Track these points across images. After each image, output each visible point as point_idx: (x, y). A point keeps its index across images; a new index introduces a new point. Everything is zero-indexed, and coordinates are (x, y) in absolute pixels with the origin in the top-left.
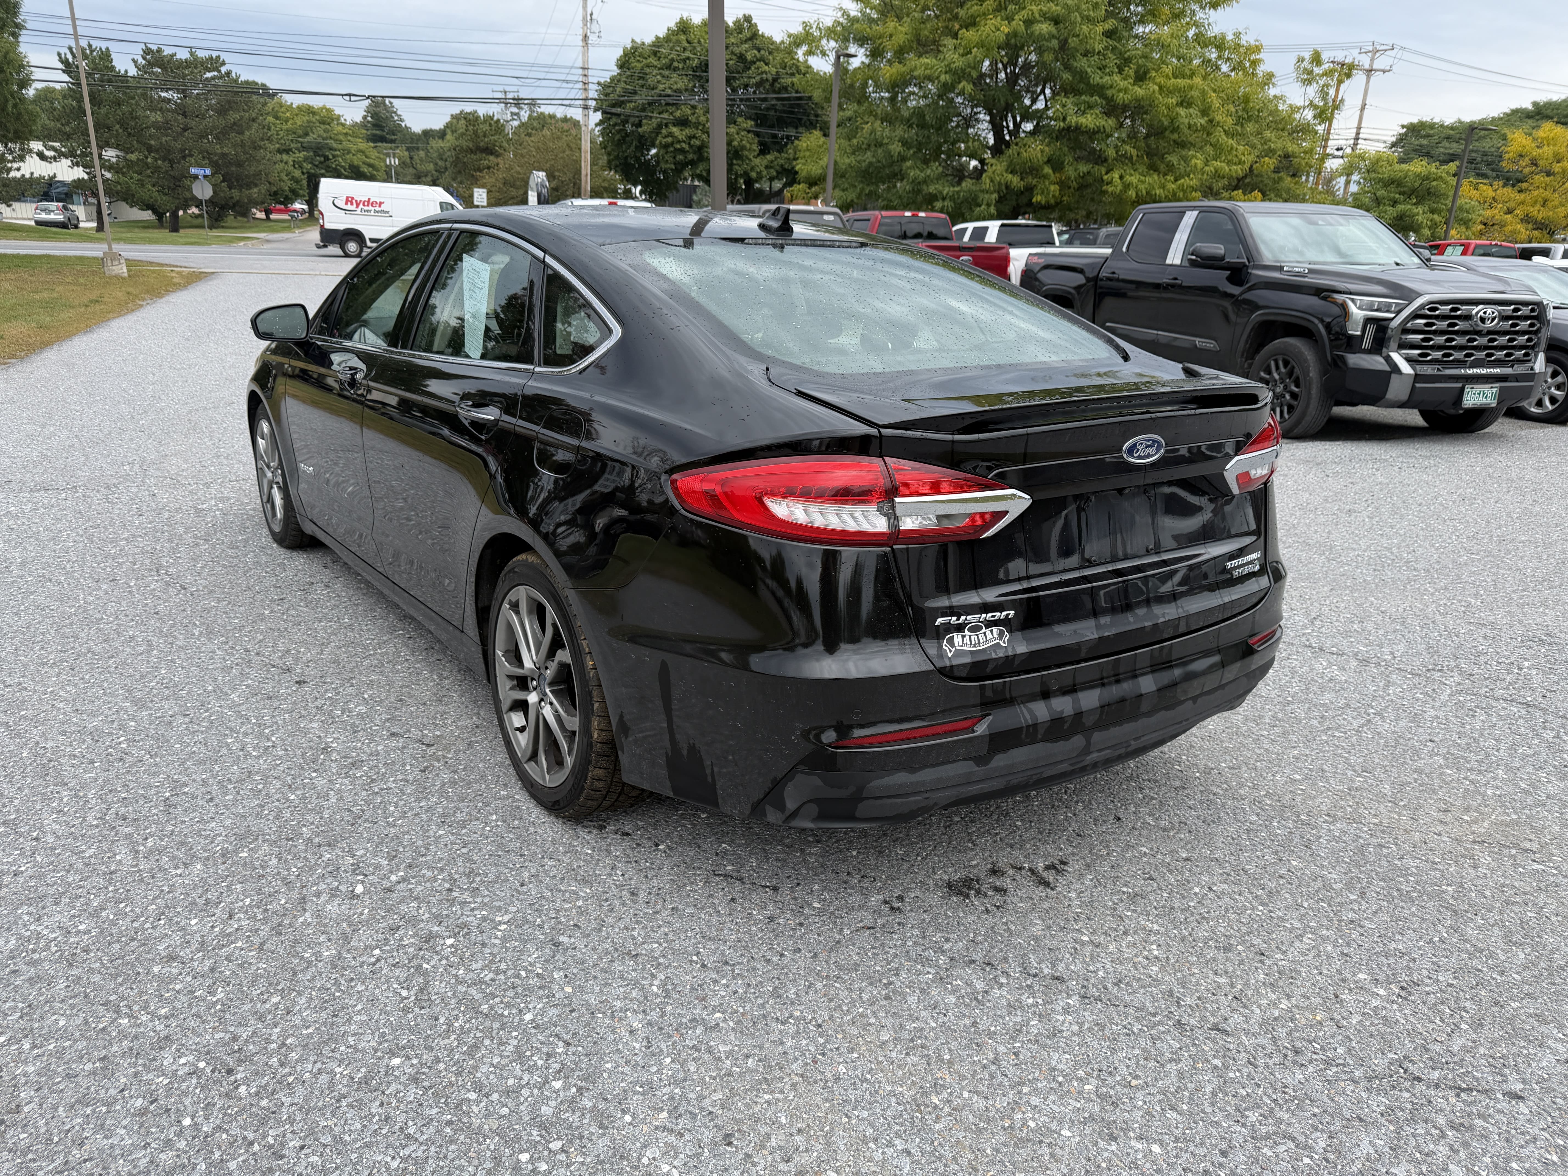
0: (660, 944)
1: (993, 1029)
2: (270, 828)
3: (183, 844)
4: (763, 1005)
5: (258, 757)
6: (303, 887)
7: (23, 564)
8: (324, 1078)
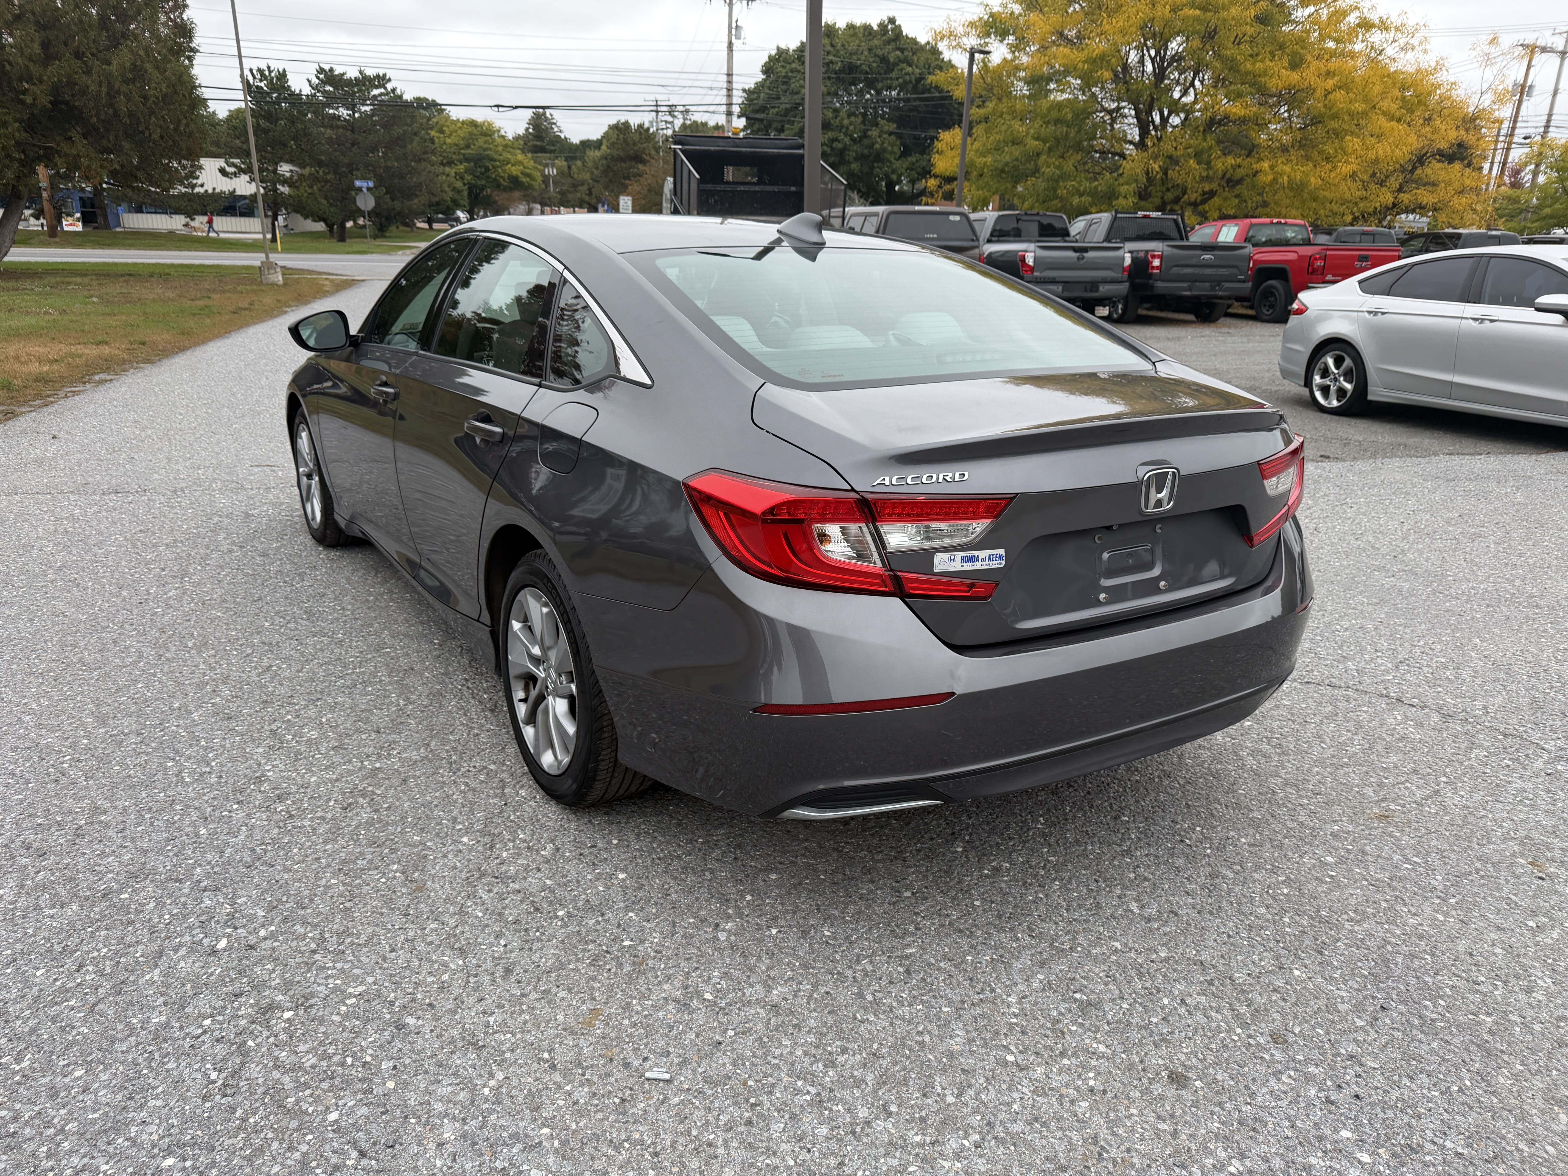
2: (165, 866)
5: (188, 784)
6: (167, 938)
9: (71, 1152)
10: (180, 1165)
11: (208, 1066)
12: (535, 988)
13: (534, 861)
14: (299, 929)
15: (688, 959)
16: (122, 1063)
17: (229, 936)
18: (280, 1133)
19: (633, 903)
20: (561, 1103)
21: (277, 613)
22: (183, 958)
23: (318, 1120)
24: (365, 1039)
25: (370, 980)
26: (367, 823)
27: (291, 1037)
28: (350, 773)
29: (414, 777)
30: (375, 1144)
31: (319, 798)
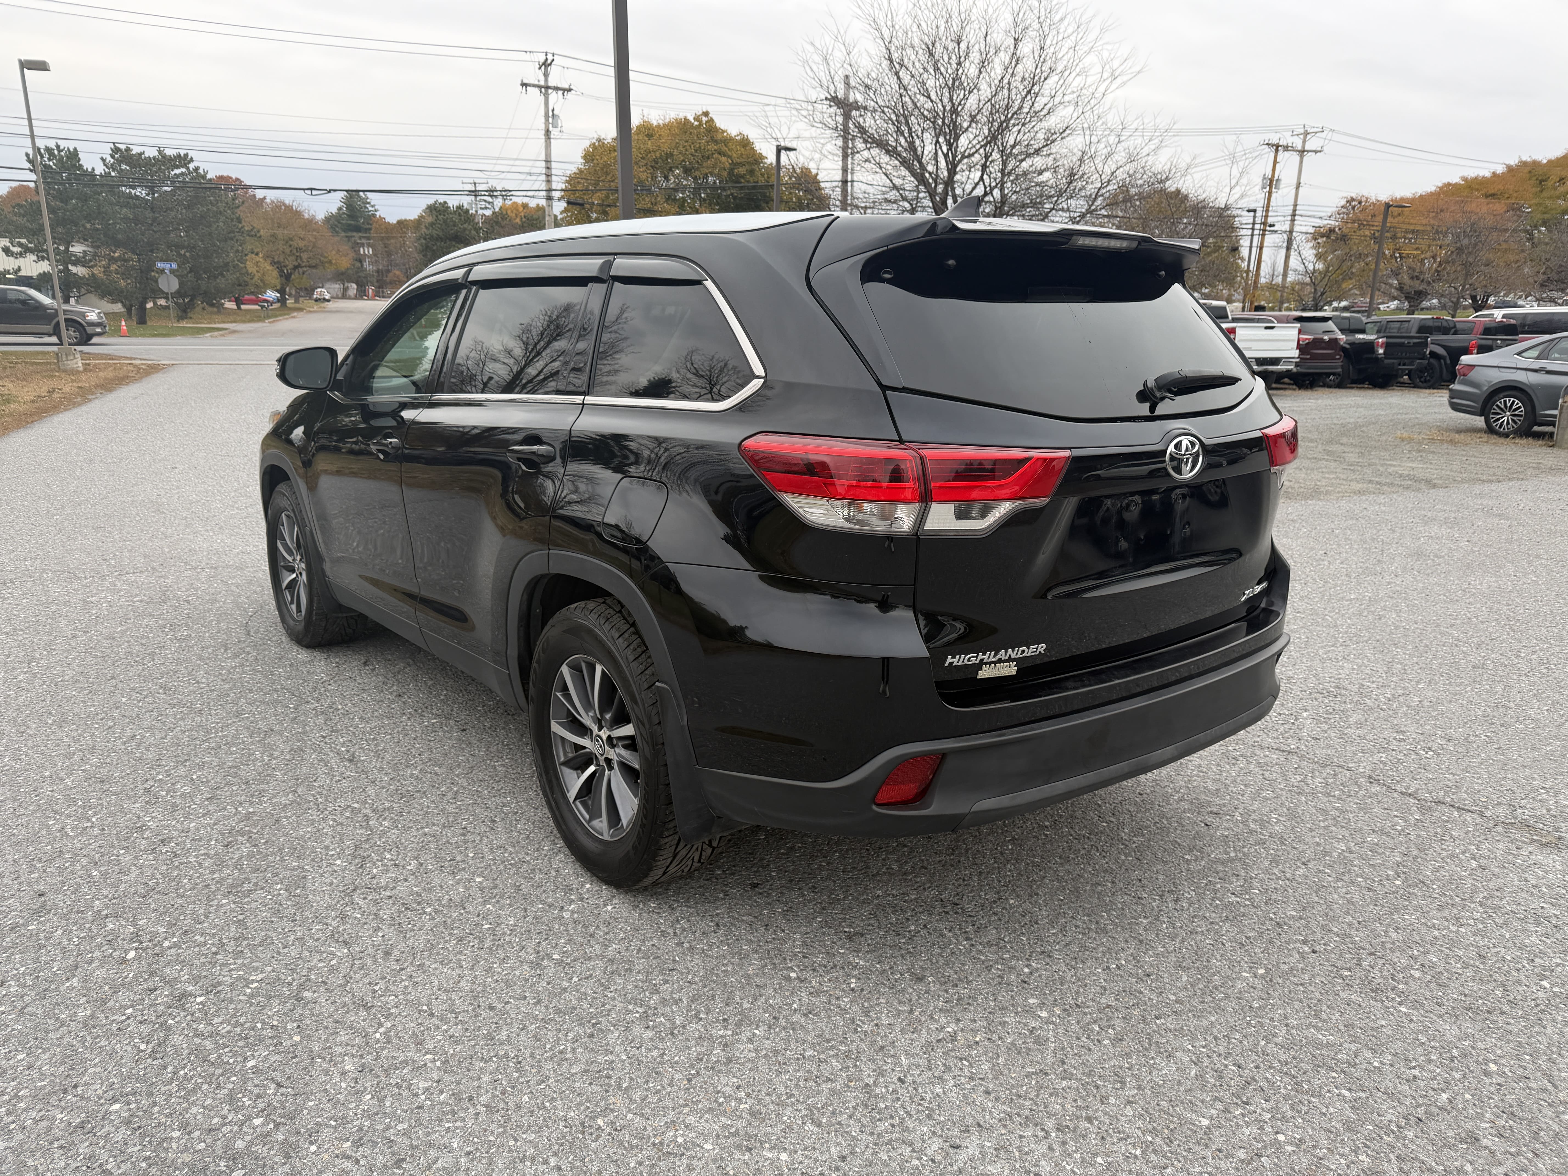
0: (397, 997)
1: (676, 1058)
4: (473, 1046)
5: (73, 837)
6: (78, 955)
8: (44, 1124)
9: (27, 1110)
10: (126, 1107)
11: (136, 1041)
12: (411, 964)
13: (402, 874)
14: (200, 939)
15: (539, 933)
16: (58, 1046)
17: (137, 949)
18: (208, 1079)
19: (490, 898)
20: (439, 1037)
21: (133, 689)
22: (97, 968)
23: (238, 1067)
24: (270, 1010)
25: (269, 969)
26: (248, 855)
27: (206, 1015)
28: (226, 817)
29: (286, 817)
30: (289, 1078)
31: (200, 840)
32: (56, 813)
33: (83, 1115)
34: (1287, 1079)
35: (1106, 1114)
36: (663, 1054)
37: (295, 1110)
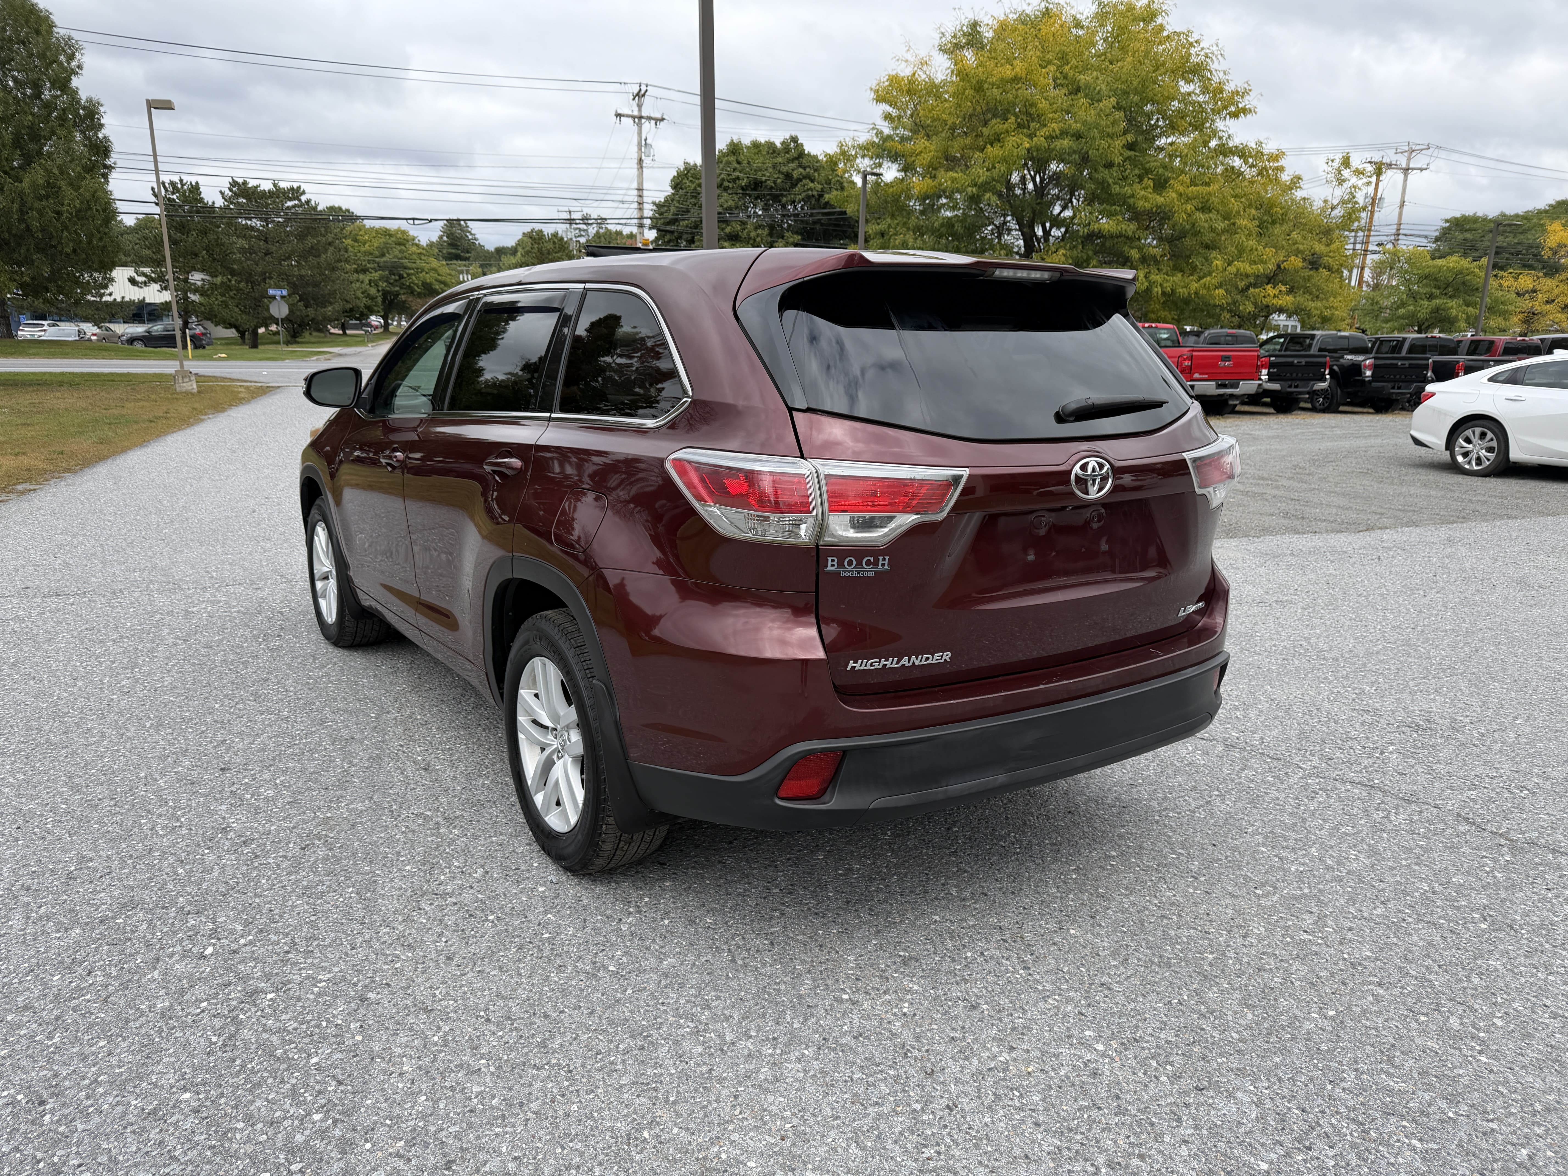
0: (456, 1001)
1: (724, 1075)
2: (150, 897)
3: (70, 911)
4: (527, 1054)
5: (162, 836)
6: (161, 948)
7: (14, 664)
8: (120, 1109)
9: (105, 1094)
10: (196, 1097)
11: (209, 1033)
12: (472, 970)
13: (468, 881)
14: (274, 937)
15: (596, 944)
16: (137, 1035)
17: (214, 945)
18: (273, 1073)
19: (552, 908)
20: (495, 1043)
21: (226, 696)
22: (177, 962)
23: (302, 1063)
24: (335, 1009)
25: (336, 969)
26: (323, 858)
27: (275, 1011)
28: (305, 822)
29: (361, 823)
30: (349, 1076)
31: (280, 841)
32: (149, 812)
33: (155, 1103)
34: (1353, 1126)
35: (1160, 1152)
36: (711, 1069)
37: (353, 1108)
